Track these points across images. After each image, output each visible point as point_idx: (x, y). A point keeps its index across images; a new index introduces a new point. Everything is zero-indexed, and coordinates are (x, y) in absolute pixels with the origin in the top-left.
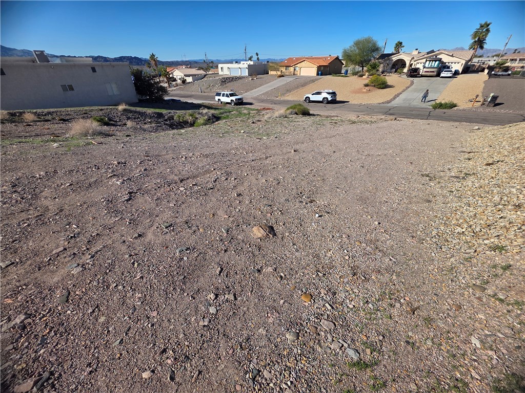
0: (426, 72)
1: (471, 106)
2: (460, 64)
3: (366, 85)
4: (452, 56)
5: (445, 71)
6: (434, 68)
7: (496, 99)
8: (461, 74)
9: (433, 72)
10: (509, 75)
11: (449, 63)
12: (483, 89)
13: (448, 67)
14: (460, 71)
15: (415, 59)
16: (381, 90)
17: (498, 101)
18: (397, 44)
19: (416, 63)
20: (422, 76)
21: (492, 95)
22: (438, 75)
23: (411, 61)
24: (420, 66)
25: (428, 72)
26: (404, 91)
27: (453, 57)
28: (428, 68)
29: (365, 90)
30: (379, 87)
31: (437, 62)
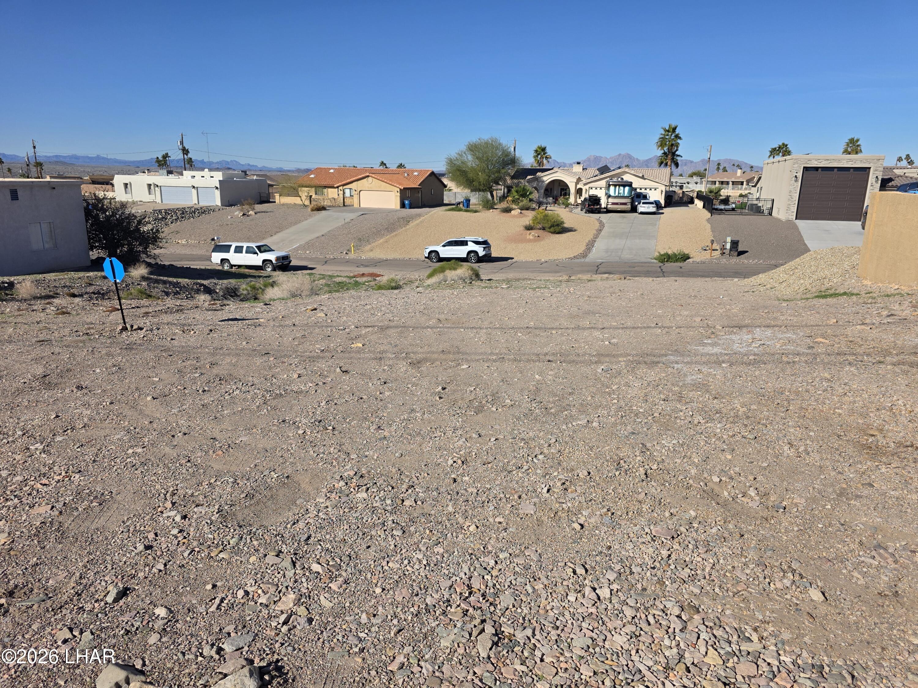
0: (613, 204)
1: (708, 256)
2: (658, 191)
3: (529, 228)
4: (643, 177)
5: (643, 203)
6: (623, 197)
7: (737, 245)
8: (665, 207)
9: (625, 204)
10: (733, 209)
11: (641, 189)
12: (712, 231)
13: (645, 197)
14: (663, 202)
15: (584, 181)
16: (557, 236)
17: (740, 249)
18: (536, 151)
19: (587, 187)
20: (608, 211)
21: (729, 239)
22: (634, 209)
23: (577, 183)
24: (601, 194)
25: (617, 204)
26: (596, 236)
27: (645, 179)
28: (615, 197)
29: (531, 237)
30: (552, 229)
31: (627, 189)
